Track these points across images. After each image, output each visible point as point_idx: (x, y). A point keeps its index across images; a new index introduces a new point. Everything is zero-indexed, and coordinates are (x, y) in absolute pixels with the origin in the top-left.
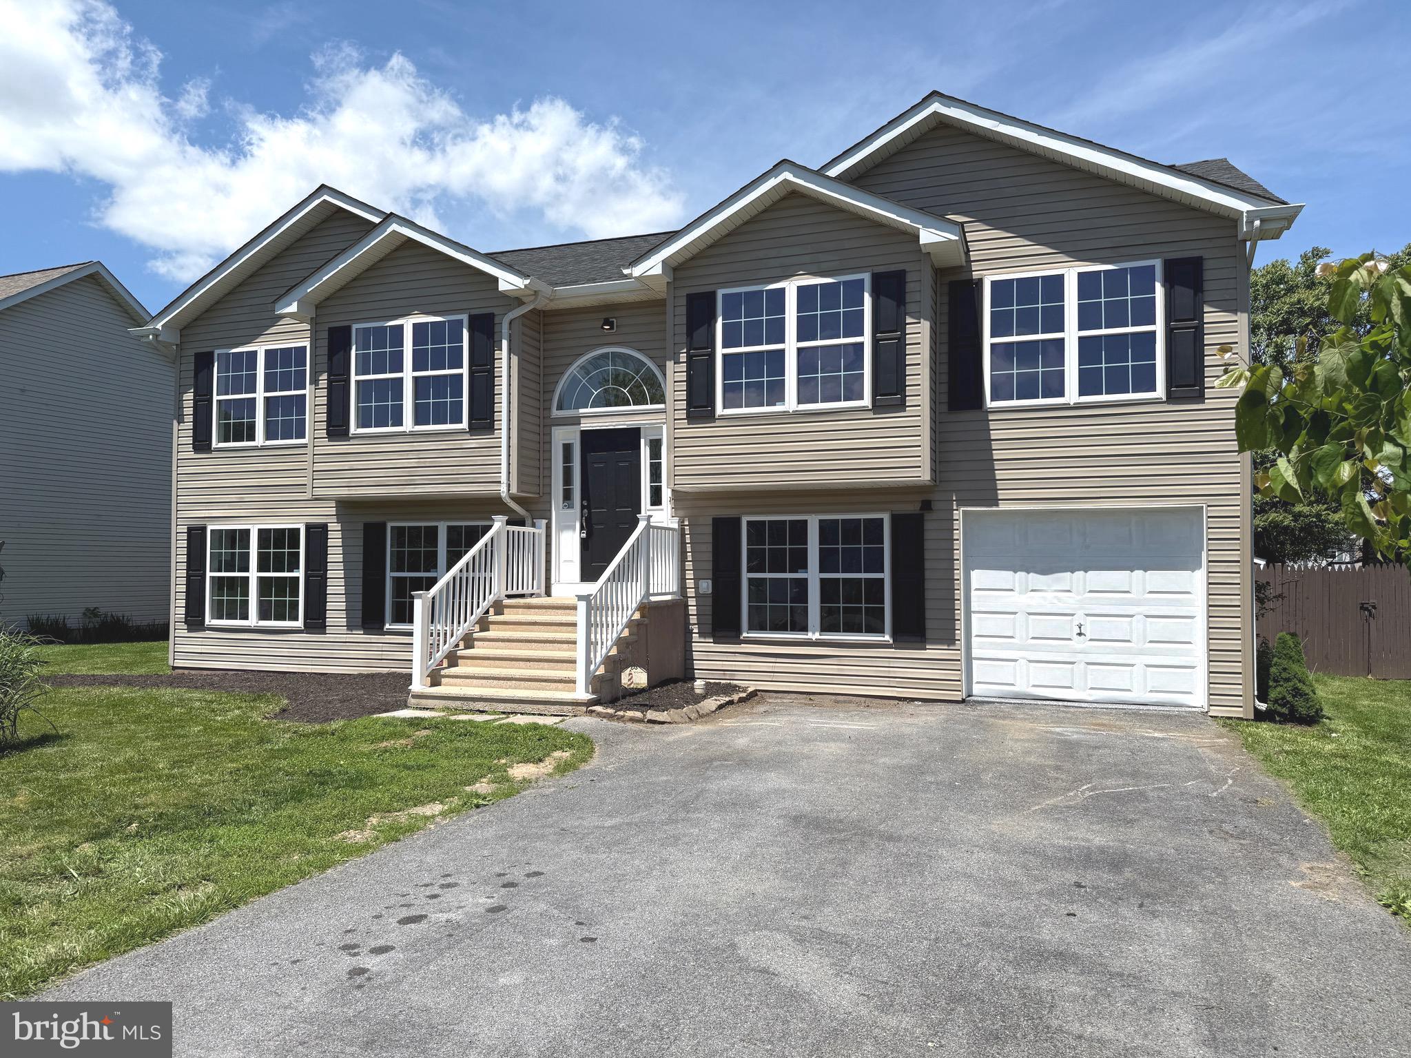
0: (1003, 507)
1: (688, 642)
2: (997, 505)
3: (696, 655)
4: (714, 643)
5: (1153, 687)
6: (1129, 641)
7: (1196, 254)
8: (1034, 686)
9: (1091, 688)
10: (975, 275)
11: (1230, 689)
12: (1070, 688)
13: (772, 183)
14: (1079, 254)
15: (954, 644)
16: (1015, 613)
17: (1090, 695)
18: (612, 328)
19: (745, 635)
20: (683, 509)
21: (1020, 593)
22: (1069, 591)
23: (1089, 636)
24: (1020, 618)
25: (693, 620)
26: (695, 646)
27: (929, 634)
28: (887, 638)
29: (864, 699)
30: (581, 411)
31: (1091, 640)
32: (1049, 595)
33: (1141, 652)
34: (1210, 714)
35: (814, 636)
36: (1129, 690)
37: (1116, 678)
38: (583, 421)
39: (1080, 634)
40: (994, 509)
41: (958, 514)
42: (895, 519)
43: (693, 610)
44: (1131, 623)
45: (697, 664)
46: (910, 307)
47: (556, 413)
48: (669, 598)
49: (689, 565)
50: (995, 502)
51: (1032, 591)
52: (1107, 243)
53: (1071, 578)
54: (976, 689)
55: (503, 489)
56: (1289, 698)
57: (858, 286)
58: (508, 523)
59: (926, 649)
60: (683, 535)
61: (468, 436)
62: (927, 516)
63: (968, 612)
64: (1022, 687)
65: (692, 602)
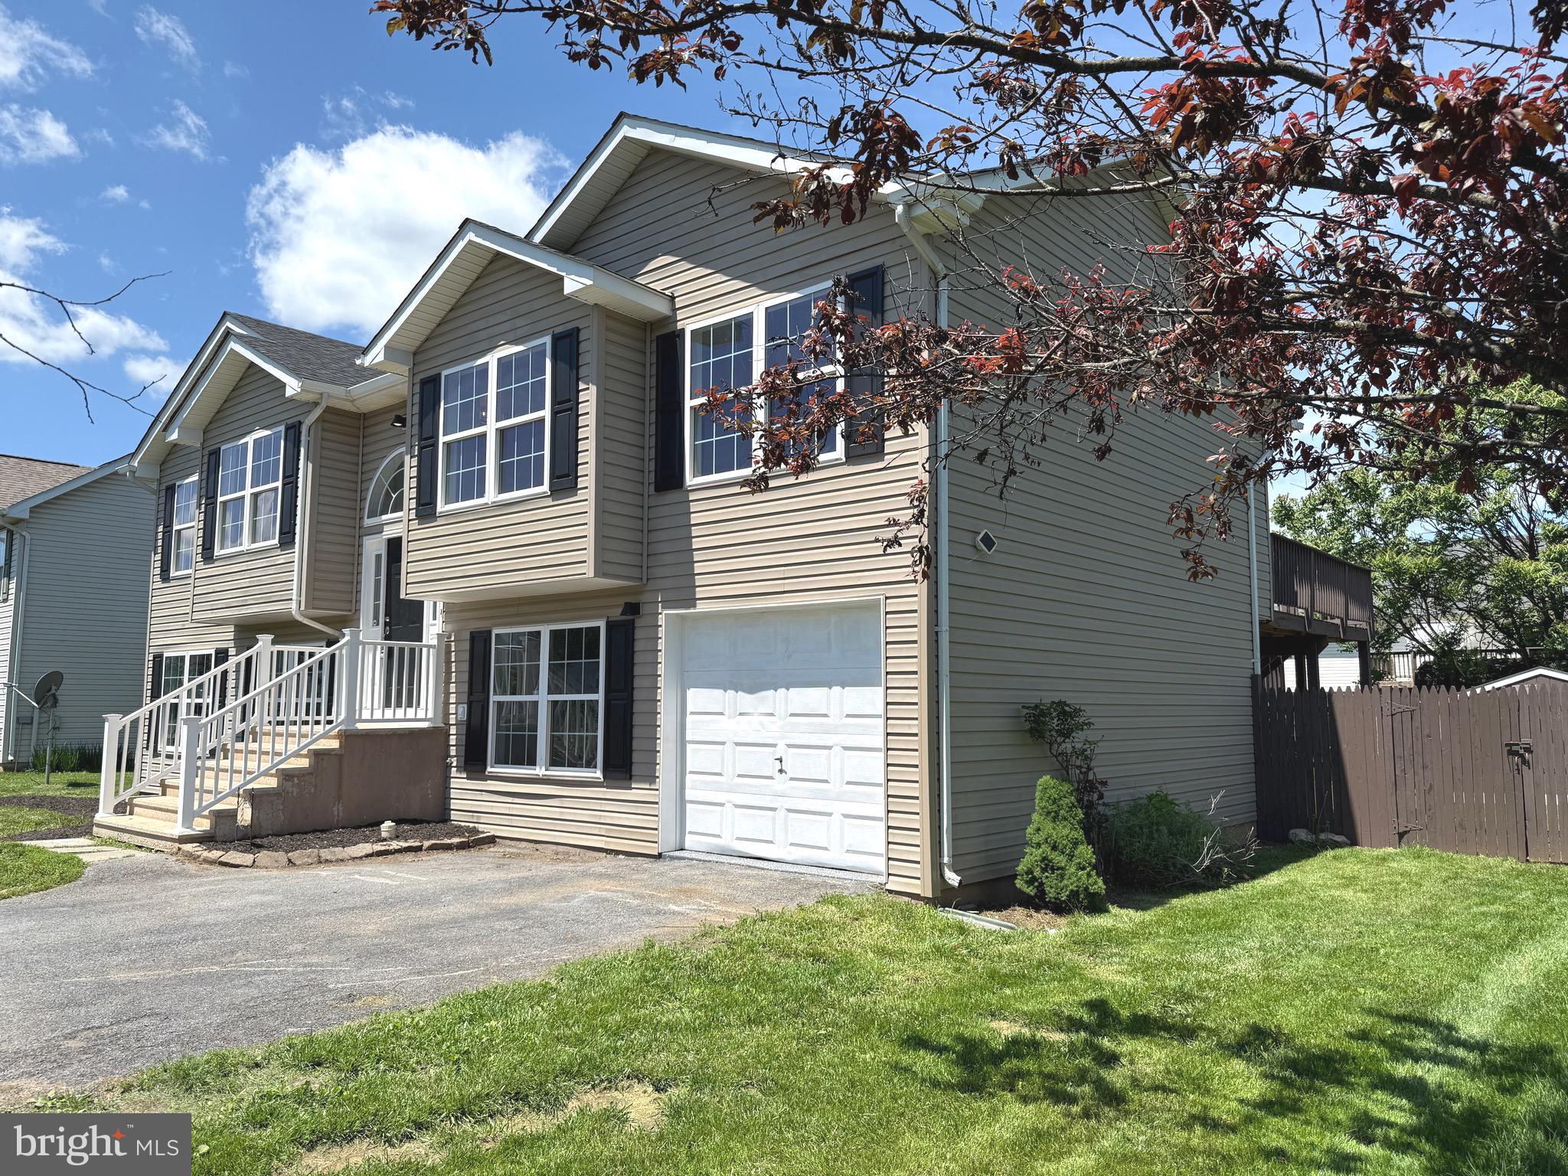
0: (702, 607)
1: (447, 778)
2: (694, 606)
3: (453, 793)
4: (467, 778)
5: (850, 845)
6: (826, 781)
7: (878, 262)
8: (738, 839)
9: (791, 844)
10: (680, 326)
11: (909, 852)
12: (771, 842)
13: (461, 245)
14: (770, 285)
15: (654, 782)
16: (723, 743)
17: (790, 853)
18: (404, 425)
19: (489, 769)
20: (452, 622)
21: (729, 718)
22: (772, 715)
23: (790, 775)
24: (729, 747)
25: (453, 751)
26: (454, 783)
27: (635, 770)
28: (598, 774)
29: (578, 850)
30: (384, 517)
31: (792, 779)
32: (755, 720)
33: (839, 798)
34: (888, 887)
35: (540, 771)
36: (826, 849)
37: (813, 831)
38: (386, 528)
39: (781, 771)
40: (692, 611)
41: (662, 620)
42: (610, 626)
43: (453, 740)
44: (829, 756)
45: (454, 804)
46: (583, 371)
47: (368, 522)
48: (425, 725)
49: (453, 688)
50: (691, 602)
51: (741, 714)
52: (795, 265)
53: (775, 697)
54: (690, 841)
55: (294, 605)
56: (1037, 873)
57: (539, 354)
58: (274, 642)
59: (631, 789)
60: (448, 652)
61: (279, 552)
62: (639, 623)
63: (682, 743)
64: (728, 841)
65: (453, 730)
